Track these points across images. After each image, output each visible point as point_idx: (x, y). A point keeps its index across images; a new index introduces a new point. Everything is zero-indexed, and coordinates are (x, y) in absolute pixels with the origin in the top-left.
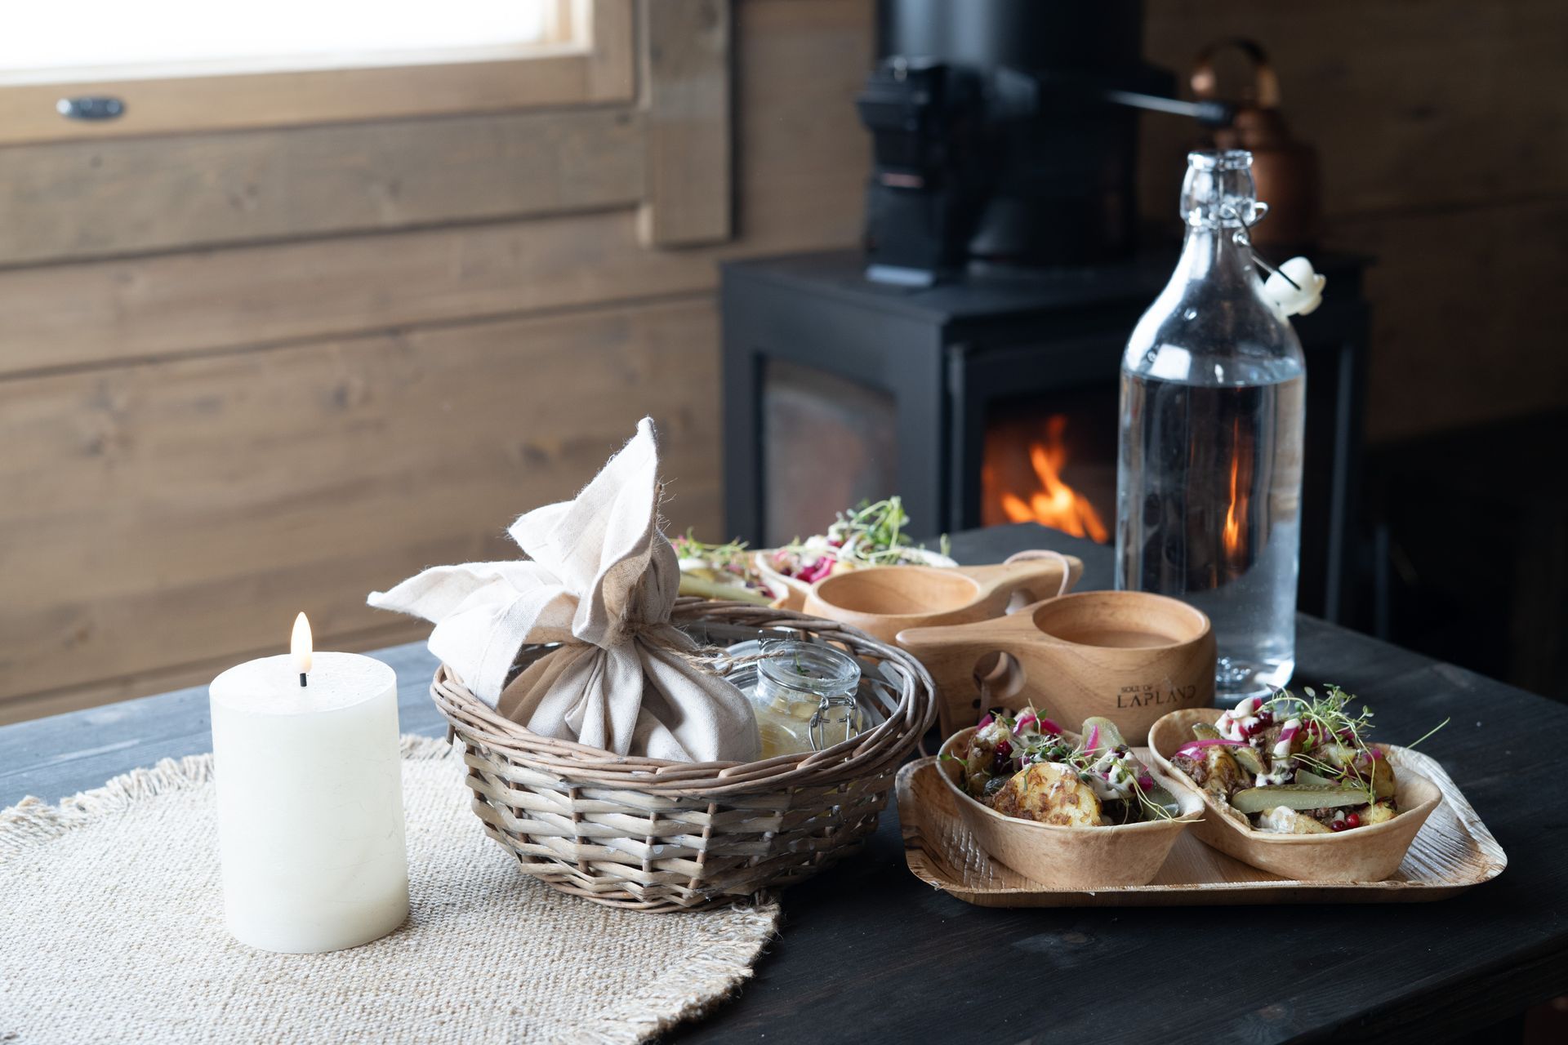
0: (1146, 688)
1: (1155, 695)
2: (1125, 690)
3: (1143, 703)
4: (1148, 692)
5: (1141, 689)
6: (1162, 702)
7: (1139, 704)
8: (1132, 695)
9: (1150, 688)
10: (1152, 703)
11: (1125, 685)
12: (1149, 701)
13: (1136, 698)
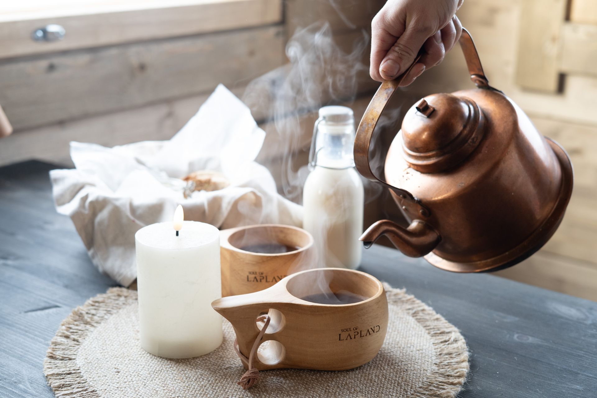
0: (260, 273)
1: (265, 277)
2: (250, 273)
3: (259, 280)
4: (261, 275)
5: (258, 273)
6: (269, 282)
7: (257, 281)
8: (253, 276)
9: (262, 274)
10: (264, 281)
11: (250, 271)
12: (262, 280)
13: (255, 278)
